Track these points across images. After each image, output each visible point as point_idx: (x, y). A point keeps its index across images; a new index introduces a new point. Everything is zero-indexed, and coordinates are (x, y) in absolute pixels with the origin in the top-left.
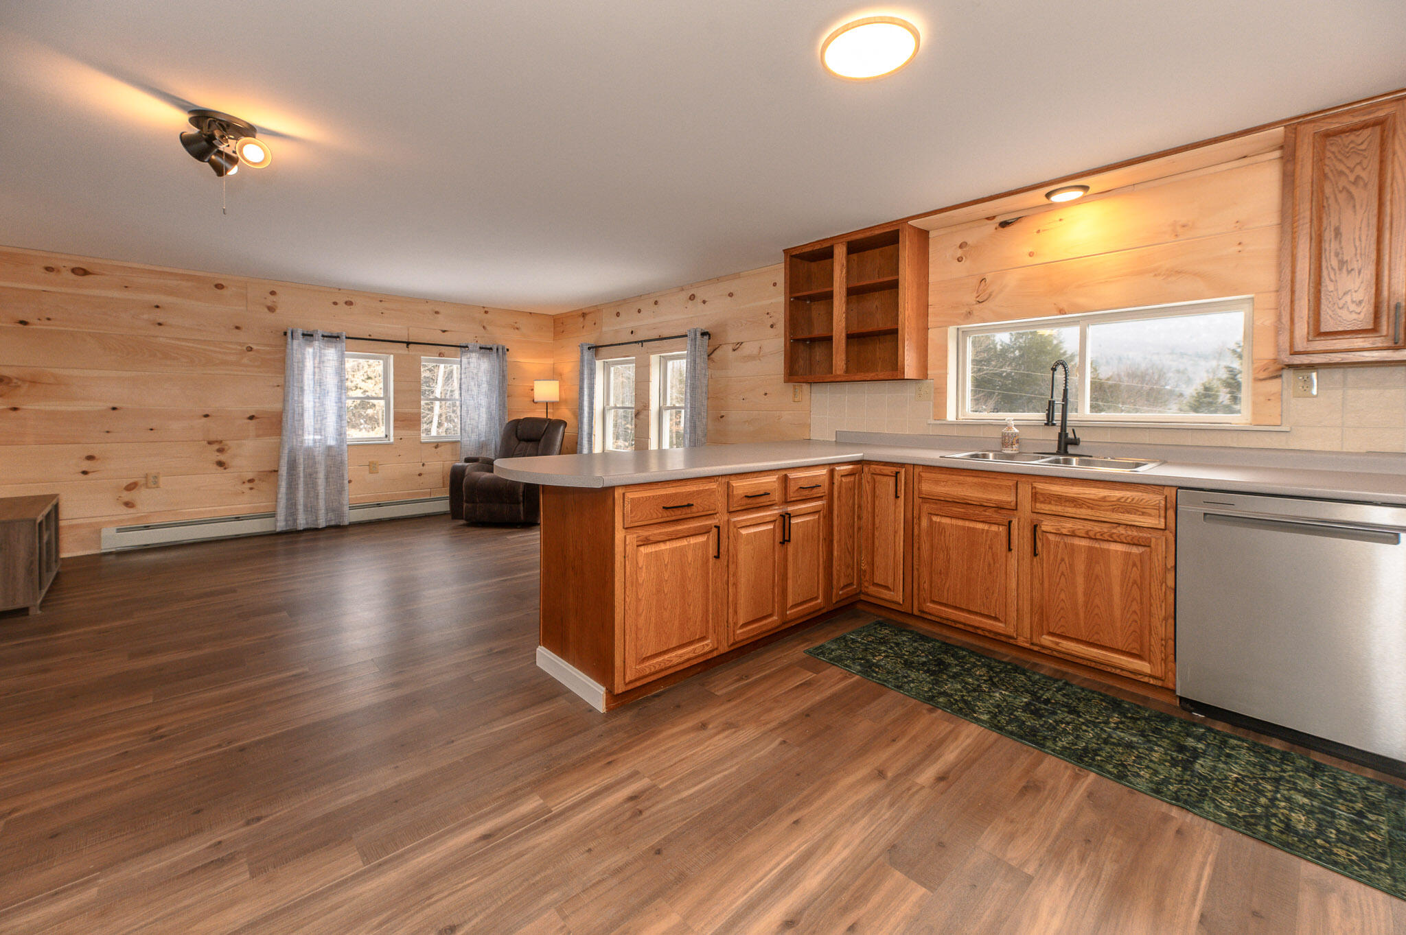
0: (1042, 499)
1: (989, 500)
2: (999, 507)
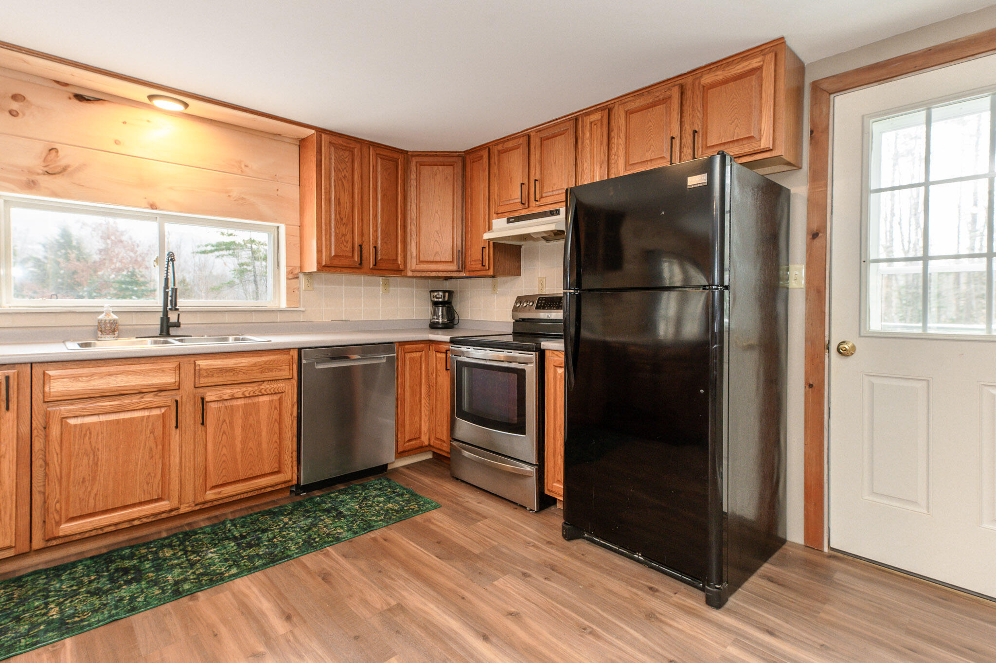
0: (205, 374)
1: (150, 386)
2: (161, 390)
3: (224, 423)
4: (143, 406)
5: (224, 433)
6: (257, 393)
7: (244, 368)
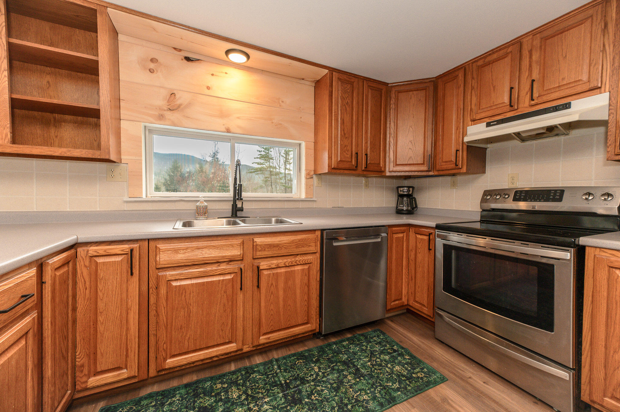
0: (260, 249)
1: (224, 257)
2: (231, 261)
3: (272, 286)
4: (220, 272)
5: (272, 293)
6: (294, 264)
7: (285, 245)
